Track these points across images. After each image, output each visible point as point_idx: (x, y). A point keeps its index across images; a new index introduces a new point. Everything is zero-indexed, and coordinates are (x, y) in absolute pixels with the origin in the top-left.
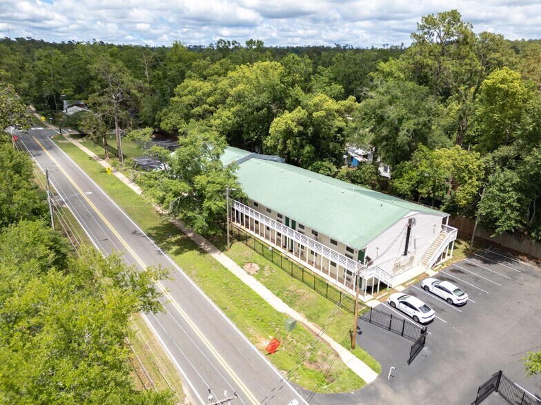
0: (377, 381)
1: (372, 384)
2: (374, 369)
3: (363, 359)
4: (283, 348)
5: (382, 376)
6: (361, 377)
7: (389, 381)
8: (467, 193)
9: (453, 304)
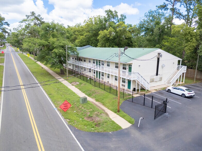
0: (130, 127)
1: (126, 129)
2: (130, 122)
3: (123, 117)
4: (75, 111)
5: (135, 125)
6: (119, 125)
7: (139, 128)
8: (190, 47)
9: (186, 97)
